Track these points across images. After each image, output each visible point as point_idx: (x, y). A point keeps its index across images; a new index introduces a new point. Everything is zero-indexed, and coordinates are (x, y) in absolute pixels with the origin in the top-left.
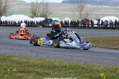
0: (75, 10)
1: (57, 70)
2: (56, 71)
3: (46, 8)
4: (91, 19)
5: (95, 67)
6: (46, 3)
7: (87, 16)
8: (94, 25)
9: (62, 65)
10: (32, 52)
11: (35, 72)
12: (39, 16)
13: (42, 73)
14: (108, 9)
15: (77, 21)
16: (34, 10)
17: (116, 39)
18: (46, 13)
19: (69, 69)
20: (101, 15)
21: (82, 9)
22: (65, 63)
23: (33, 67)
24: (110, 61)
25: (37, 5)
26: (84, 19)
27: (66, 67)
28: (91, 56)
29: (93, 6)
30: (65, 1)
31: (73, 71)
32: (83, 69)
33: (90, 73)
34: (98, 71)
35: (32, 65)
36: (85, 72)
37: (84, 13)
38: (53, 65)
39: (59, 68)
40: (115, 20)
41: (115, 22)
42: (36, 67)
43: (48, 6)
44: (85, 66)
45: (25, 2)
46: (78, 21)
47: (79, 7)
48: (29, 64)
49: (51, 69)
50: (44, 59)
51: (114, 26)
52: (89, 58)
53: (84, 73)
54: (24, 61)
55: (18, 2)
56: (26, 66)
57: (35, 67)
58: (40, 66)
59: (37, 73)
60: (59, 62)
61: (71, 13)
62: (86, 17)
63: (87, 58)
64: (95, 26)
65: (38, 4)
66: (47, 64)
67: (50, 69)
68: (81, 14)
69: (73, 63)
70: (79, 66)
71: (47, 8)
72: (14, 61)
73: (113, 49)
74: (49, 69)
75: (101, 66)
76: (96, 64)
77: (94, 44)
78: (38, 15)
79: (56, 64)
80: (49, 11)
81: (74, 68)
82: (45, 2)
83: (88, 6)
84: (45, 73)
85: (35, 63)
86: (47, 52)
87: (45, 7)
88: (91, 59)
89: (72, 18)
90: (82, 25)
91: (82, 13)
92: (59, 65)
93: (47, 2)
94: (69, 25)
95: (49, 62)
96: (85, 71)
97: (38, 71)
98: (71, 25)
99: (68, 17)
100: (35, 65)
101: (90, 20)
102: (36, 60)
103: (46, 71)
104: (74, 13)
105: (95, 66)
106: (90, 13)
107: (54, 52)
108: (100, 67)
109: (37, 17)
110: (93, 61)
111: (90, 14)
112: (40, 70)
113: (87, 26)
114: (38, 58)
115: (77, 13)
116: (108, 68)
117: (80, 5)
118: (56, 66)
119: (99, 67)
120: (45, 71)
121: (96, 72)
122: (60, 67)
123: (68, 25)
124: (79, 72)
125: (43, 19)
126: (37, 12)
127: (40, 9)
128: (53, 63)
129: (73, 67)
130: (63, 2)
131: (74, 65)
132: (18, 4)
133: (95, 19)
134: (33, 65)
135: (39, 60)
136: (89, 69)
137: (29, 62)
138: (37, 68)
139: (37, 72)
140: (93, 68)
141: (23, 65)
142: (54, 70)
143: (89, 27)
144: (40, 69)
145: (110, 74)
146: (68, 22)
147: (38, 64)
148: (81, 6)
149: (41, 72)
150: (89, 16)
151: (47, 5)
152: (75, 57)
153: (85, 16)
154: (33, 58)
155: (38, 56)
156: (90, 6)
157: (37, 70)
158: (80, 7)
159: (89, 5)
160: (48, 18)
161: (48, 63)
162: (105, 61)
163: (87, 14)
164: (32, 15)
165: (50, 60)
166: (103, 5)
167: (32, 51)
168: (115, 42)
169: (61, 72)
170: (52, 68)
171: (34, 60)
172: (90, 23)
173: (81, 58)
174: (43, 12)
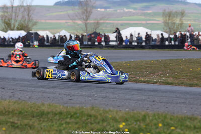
0: (76, 18)
1: (46, 120)
2: (44, 121)
3: (28, 15)
4: (103, 32)
5: (110, 113)
6: (27, 5)
8: (110, 41)
9: (54, 111)
10: (3, 90)
11: (9, 124)
12: (15, 28)
13: (21, 125)
14: (133, 14)
15: (81, 36)
16: (7, 19)
17: (146, 65)
18: (28, 23)
19: (67, 118)
20: (122, 25)
21: (89, 16)
22: (60, 108)
23: (6, 115)
24: (135, 102)
25: (12, 10)
26: (93, 32)
27: (61, 113)
28: (104, 95)
29: (108, 10)
30: (60, 2)
31: (73, 120)
32: (89, 118)
33: (101, 124)
34: (114, 120)
35: (4, 112)
36: (93, 122)
37: (92, 21)
38: (38, 111)
39: (50, 116)
40: (147, 33)
41: (146, 36)
42: (10, 115)
43: (31, 12)
44: (93, 113)
46: (83, 36)
47: (83, 13)
49: (35, 119)
50: (24, 102)
51: (144, 44)
52: (100, 99)
53: (92, 124)
57: (8, 115)
58: (17, 112)
59: (13, 125)
60: (50, 105)
61: (70, 22)
62: (96, 29)
63: (97, 98)
64: (111, 43)
65: (14, 8)
66: (29, 109)
67: (33, 117)
68: (86, 25)
69: (72, 107)
70: (83, 112)
71: (30, 14)
73: (141, 82)
74: (32, 119)
75: (120, 111)
76: (111, 109)
78: (14, 26)
79: (45, 109)
80: (32, 19)
81: (75, 116)
82: (25, 4)
83: (99, 9)
84: (26, 125)
85: (9, 108)
86: (30, 89)
87: (26, 13)
88: (104, 99)
89: (72, 32)
90: (90, 43)
91: (88, 21)
92: (49, 110)
95: (33, 106)
96: (93, 120)
97: (13, 121)
99: (66, 30)
100: (9, 112)
102: (10, 104)
103: (28, 121)
104: (74, 23)
105: (110, 111)
106: (102, 21)
107: (41, 89)
108: (118, 113)
109: (12, 29)
110: (106, 103)
111: (103, 23)
112: (18, 120)
113: (97, 43)
114: (14, 100)
115: (80, 22)
116: (132, 114)
117: (85, 8)
118: (43, 112)
119: (116, 113)
120: (26, 122)
121: (111, 121)
122: (51, 114)
124: (84, 123)
125: (23, 33)
126: (12, 21)
127: (17, 16)
128: (40, 108)
129: (72, 114)
130: (57, 4)
131: (74, 110)
133: (110, 32)
134: (6, 112)
135: (15, 103)
136: (99, 117)
138: (13, 117)
139: (12, 123)
140: (107, 115)
142: (41, 119)
143: (100, 46)
144: (16, 119)
145: (135, 124)
146: (66, 38)
147: (14, 110)
148: (86, 10)
149: (19, 124)
150: (100, 28)
151: (29, 8)
152: (76, 97)
153: (93, 27)
154: (5, 100)
155: (13, 96)
156: (102, 10)
157: (11, 120)
158: (86, 12)
159: (101, 8)
160: (31, 32)
161: (31, 107)
162: (127, 104)
163: (98, 24)
164: (4, 27)
165: (33, 102)
166: (125, 9)
167: (3, 88)
168: (144, 71)
169: (52, 122)
170: (38, 116)
171: (7, 103)
172: (103, 39)
173: (87, 98)
174: (22, 22)
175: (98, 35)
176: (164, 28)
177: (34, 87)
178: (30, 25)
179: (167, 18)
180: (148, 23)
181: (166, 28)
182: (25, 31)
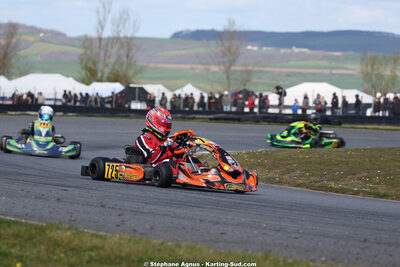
3: (128, 56)
7: (248, 81)
8: (269, 107)
10: (102, 209)
12: (105, 77)
14: (308, 58)
15: (217, 96)
17: (338, 159)
20: (288, 76)
24: (333, 240)
25: (100, 46)
29: (264, 48)
30: (181, 32)
35: (113, 258)
45: (64, 35)
46: (221, 96)
47: (224, 55)
48: (102, 252)
50: (144, 237)
54: (89, 245)
55: (42, 35)
56: (96, 261)
61: (199, 68)
62: (245, 85)
63: (266, 231)
64: (271, 111)
65: (103, 43)
71: (131, 55)
72: (57, 244)
73: (331, 190)
77: (276, 173)
78: (102, 76)
79: (183, 254)
82: (122, 35)
83: (249, 47)
85: (121, 251)
86: (148, 207)
87: (123, 52)
88: (279, 234)
90: (234, 109)
93: (129, 35)
94: (195, 108)
95: (162, 247)
98: (201, 109)
100: (121, 258)
101: (257, 94)
102: (122, 242)
109: (100, 81)
111: (257, 72)
113: (247, 110)
115: (215, 68)
117: (227, 45)
123: (192, 107)
125: (118, 87)
126: (100, 66)
127: (109, 57)
128: (173, 251)
130: (176, 36)
132: (43, 40)
134: (116, 258)
135: (129, 241)
137: (102, 248)
141: (87, 257)
147: (130, 255)
148: (229, 49)
151: (128, 45)
155: (123, 222)
156: (255, 48)
158: (228, 54)
159: (253, 46)
160: (132, 85)
161: (159, 250)
162: (320, 244)
166: (294, 48)
167: (102, 206)
168: (335, 169)
173: (248, 230)
174: (116, 67)
175: (248, 95)
176: (363, 85)
177: (155, 204)
178: (131, 73)
179: (369, 68)
180: (333, 75)
181: (366, 86)
182: (122, 84)
